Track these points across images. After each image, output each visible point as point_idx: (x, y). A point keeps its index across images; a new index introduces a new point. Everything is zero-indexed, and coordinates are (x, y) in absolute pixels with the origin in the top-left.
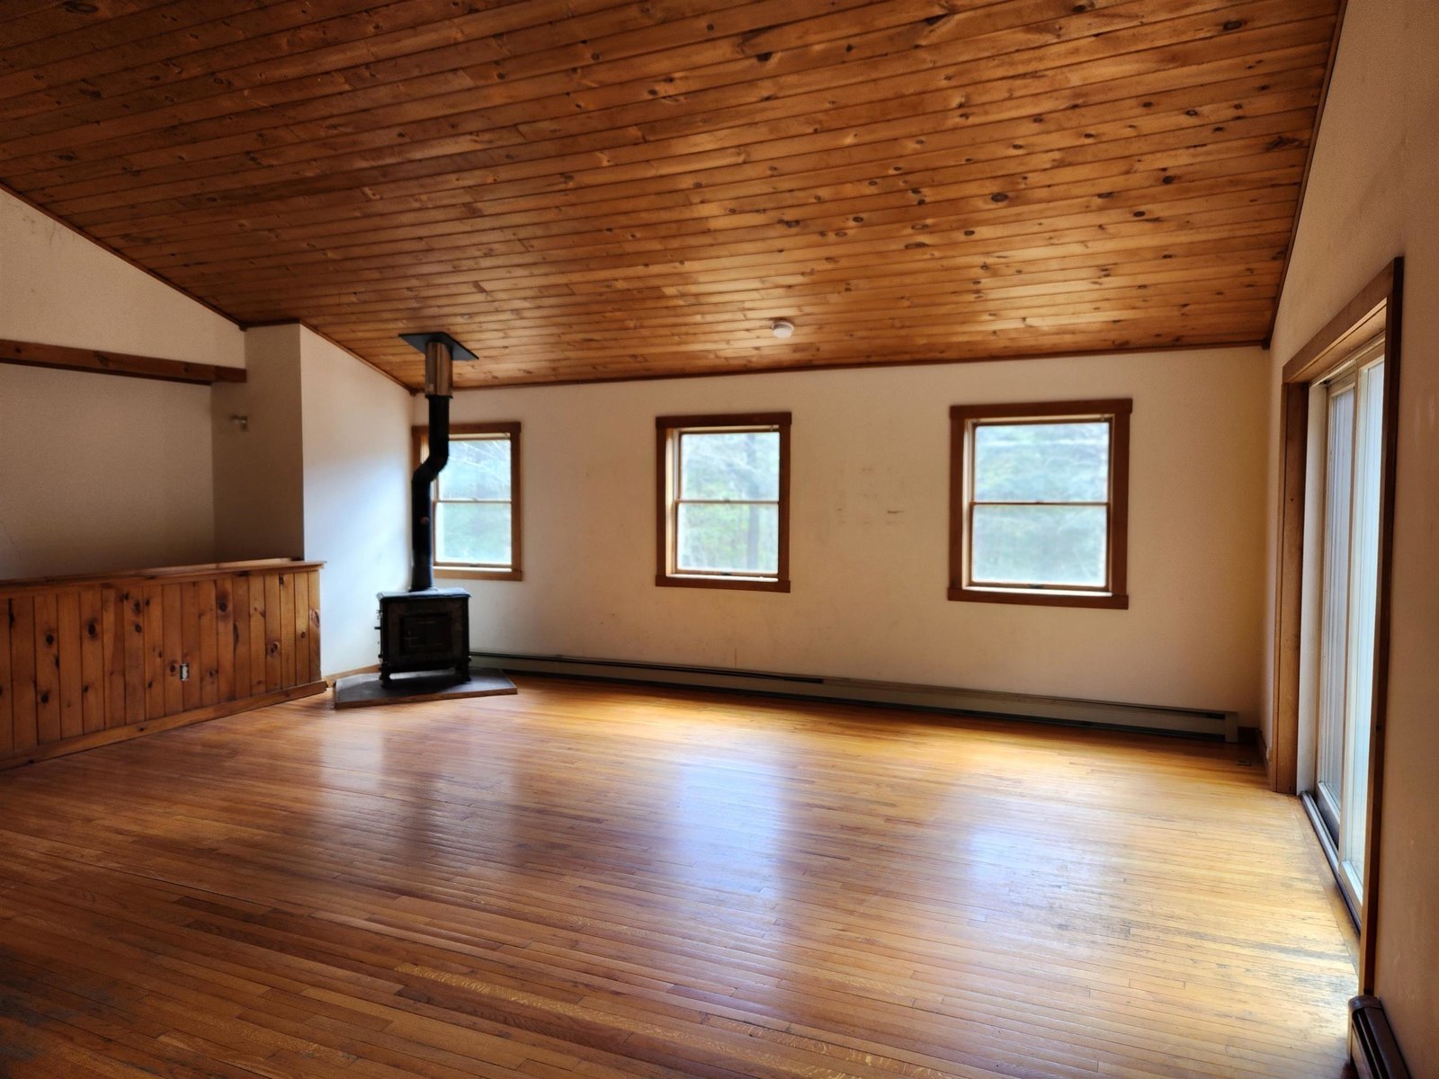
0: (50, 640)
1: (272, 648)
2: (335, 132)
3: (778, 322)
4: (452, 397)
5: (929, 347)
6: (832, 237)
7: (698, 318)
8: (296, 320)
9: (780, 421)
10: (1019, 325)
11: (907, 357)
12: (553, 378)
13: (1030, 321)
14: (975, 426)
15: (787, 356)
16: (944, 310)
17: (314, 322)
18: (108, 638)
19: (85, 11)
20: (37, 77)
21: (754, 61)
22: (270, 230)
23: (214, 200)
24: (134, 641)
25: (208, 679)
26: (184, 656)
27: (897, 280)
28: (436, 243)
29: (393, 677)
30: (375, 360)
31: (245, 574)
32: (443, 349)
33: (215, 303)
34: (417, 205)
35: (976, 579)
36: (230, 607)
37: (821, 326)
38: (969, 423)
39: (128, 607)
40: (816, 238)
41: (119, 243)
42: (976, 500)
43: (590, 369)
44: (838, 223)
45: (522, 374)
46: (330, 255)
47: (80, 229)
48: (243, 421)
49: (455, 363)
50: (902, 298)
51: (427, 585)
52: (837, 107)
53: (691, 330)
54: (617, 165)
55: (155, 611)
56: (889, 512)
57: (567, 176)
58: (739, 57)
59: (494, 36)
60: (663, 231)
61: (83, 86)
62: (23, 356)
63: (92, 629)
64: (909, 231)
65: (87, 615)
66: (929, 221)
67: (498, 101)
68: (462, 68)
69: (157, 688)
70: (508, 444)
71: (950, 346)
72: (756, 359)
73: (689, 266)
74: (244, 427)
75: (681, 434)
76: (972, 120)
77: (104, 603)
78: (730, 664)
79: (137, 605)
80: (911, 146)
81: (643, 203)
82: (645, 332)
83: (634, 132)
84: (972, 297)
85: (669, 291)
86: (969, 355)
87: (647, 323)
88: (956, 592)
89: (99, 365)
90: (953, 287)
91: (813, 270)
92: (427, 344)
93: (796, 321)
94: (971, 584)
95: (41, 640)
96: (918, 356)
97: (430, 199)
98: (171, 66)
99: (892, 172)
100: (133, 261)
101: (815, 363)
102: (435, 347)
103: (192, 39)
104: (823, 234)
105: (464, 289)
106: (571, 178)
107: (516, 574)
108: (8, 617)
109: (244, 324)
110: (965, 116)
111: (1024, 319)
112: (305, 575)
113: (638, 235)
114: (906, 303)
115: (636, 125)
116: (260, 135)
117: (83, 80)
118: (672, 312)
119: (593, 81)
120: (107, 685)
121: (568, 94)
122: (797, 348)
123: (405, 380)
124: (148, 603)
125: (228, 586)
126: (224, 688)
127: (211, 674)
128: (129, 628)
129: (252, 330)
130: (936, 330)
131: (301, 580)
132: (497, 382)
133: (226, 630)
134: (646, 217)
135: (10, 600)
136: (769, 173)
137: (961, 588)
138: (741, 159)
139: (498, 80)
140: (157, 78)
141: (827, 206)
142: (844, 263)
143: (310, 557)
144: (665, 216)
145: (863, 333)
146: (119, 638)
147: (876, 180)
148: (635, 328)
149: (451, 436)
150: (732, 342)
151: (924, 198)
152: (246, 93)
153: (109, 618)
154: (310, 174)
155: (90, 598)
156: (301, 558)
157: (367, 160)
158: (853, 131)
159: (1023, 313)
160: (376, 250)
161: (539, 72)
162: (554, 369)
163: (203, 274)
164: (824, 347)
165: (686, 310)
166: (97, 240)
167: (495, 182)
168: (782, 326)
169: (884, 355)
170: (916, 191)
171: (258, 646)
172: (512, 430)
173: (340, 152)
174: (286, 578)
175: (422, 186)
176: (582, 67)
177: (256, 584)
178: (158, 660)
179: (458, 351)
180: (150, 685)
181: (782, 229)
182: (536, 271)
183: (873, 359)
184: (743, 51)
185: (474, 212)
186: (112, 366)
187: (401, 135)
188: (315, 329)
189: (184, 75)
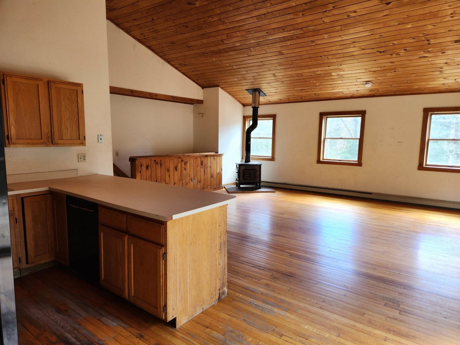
0: (168, 171)
1: (212, 176)
2: (249, 33)
3: (367, 82)
4: (259, 107)
5: (418, 89)
6: (394, 55)
7: (340, 82)
8: (218, 86)
9: (362, 114)
10: (454, 81)
11: (409, 92)
12: (287, 101)
13: (457, 80)
14: (431, 114)
15: (366, 93)
16: (427, 77)
17: (222, 86)
18: (179, 171)
19: (193, 5)
20: (173, 23)
21: (385, 5)
22: (220, 61)
23: (208, 53)
24: (184, 172)
25: (199, 183)
26: (194, 177)
27: (413, 68)
28: (266, 63)
29: (241, 186)
30: (236, 97)
31: (207, 156)
32: (257, 93)
33: (197, 82)
34: (265, 52)
35: (428, 163)
36: (203, 165)
37: (381, 83)
38: (430, 113)
39: (183, 163)
40: (389, 56)
41: (177, 66)
42: (430, 138)
43: (300, 98)
44: (398, 51)
45: (278, 100)
46: (235, 67)
47: (169, 62)
48: (202, 115)
49: (260, 97)
50: (413, 73)
51: (249, 161)
52: (408, 17)
53: (337, 86)
54: (330, 37)
55: (188, 164)
56: (398, 142)
57: (313, 42)
58: (381, 4)
59: (305, 4)
60: (338, 56)
61: (184, 24)
62: (157, 97)
63: (176, 168)
64: (423, 53)
65: (175, 165)
66: (430, 50)
67: (300, 21)
68: (292, 13)
69: (188, 184)
70: (272, 121)
71: (426, 89)
72: (356, 94)
73: (343, 66)
74: (202, 116)
75: (327, 118)
76: (455, 18)
77: (178, 162)
78: (340, 187)
79: (185, 163)
80: (430, 27)
81: (334, 48)
82: (321, 87)
83: (339, 28)
84: (438, 73)
85: (333, 74)
86: (432, 91)
87: (323, 84)
88: (421, 167)
89: (172, 100)
90: (433, 70)
91: (384, 66)
92: (253, 92)
93: (373, 82)
94: (426, 165)
95: (166, 171)
96: (413, 92)
97: (269, 50)
98: (210, 18)
99: (421, 35)
100: (180, 71)
101: (376, 95)
102: (255, 93)
103: (219, 10)
104: (391, 55)
105: (269, 76)
106: (314, 42)
107: (273, 159)
108: (160, 164)
109: (203, 87)
110: (452, 17)
111: (456, 79)
112: (219, 157)
113: (330, 57)
114: (415, 75)
115: (340, 26)
116: (227, 35)
117: (185, 23)
118: (332, 80)
119: (331, 14)
120: (179, 183)
121: (322, 18)
122: (371, 90)
123: (243, 102)
124: (187, 163)
125: (203, 159)
126: (202, 186)
127: (199, 182)
128: (183, 169)
129: (205, 89)
130: (423, 84)
131: (218, 158)
132: (270, 103)
133: (202, 170)
134: (334, 52)
135: (161, 160)
136: (379, 37)
137: (423, 166)
138: (371, 34)
139: (301, 16)
140: (205, 21)
141: (396, 46)
142: (396, 63)
143: (220, 152)
144: (340, 52)
145: (395, 85)
146: (181, 171)
147: (415, 38)
148: (319, 85)
149: (258, 119)
150: (349, 89)
151: (430, 43)
152: (228, 24)
153: (179, 166)
154: (237, 45)
155: (176, 160)
156: (217, 152)
157: (255, 40)
158: (412, 23)
159: (455, 78)
160: (248, 65)
161: (315, 13)
162: (288, 98)
163: (197, 74)
164: (380, 90)
165: (338, 79)
166: (172, 65)
167: (291, 44)
168: (368, 84)
169: (401, 92)
170: (428, 40)
171: (209, 176)
172: (273, 117)
173: (248, 38)
174: (215, 157)
175: (268, 47)
176: (329, 10)
177: (209, 158)
178: (189, 177)
179: (261, 93)
180: (187, 184)
181: (378, 54)
182: (293, 69)
183: (396, 93)
184: (382, 2)
185: (281, 53)
186: (175, 100)
187: (267, 33)
188: (222, 88)
189: (213, 20)
